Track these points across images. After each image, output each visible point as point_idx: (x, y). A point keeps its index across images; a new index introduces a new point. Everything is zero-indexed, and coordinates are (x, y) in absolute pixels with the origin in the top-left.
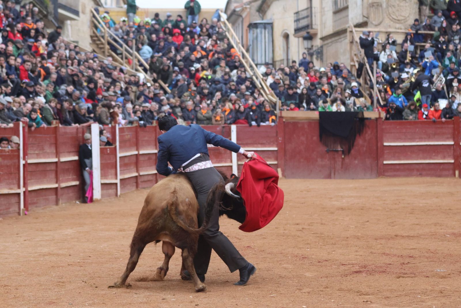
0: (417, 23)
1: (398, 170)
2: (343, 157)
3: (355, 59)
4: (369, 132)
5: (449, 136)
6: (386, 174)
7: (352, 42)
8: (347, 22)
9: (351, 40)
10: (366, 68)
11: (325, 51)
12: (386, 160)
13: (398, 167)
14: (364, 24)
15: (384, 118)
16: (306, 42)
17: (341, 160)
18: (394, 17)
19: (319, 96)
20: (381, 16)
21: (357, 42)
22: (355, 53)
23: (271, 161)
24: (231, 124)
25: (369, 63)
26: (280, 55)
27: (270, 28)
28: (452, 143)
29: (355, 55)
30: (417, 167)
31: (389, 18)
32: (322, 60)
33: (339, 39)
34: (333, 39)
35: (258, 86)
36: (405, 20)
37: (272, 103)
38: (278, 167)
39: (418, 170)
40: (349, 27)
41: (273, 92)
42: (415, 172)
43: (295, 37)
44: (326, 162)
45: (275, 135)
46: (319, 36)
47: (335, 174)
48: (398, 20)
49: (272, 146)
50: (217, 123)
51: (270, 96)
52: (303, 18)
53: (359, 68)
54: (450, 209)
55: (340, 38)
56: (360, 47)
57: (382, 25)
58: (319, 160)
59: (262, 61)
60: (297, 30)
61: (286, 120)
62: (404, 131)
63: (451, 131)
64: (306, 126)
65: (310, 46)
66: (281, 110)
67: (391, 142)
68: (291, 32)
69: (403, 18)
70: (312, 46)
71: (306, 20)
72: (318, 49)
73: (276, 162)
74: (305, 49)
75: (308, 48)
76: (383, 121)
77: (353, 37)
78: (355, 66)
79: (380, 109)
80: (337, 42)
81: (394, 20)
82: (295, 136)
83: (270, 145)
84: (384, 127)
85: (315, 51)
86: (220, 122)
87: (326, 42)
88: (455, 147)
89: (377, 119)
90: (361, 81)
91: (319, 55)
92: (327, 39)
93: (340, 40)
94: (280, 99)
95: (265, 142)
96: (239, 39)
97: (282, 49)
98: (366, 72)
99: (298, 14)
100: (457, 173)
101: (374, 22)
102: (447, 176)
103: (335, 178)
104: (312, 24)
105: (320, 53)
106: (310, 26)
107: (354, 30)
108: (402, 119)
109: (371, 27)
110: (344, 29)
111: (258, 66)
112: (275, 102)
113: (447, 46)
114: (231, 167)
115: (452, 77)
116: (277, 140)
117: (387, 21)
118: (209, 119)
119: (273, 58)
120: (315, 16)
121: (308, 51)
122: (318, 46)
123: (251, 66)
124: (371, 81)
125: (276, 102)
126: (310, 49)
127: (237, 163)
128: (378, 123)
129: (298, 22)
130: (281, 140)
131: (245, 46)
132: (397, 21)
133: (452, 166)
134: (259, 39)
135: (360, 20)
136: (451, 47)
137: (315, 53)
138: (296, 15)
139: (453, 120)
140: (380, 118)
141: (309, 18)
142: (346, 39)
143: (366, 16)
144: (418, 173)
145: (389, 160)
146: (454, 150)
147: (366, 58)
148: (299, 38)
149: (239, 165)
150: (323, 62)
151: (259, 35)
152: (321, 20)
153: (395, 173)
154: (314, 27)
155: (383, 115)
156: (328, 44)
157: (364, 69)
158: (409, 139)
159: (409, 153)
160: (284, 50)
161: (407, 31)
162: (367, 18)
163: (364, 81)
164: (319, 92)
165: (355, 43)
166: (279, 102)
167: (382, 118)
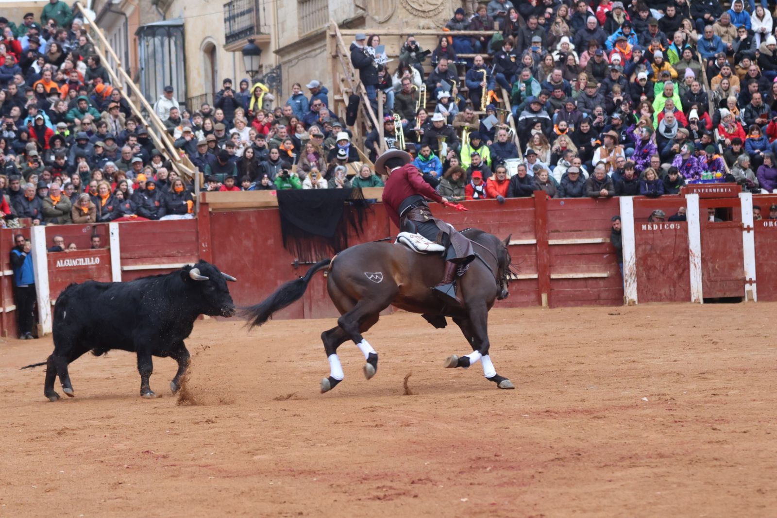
0: (459, 16)
2: (325, 275)
3: (343, 88)
4: (374, 227)
5: (527, 228)
7: (335, 57)
8: (326, 19)
9: (334, 54)
10: (365, 105)
11: (284, 76)
14: (357, 22)
16: (247, 59)
17: (321, 281)
18: (415, 6)
19: (275, 162)
20: (390, 6)
21: (345, 56)
22: (342, 76)
24: (109, 220)
25: (368, 94)
26: (199, 85)
27: (179, 34)
28: (533, 241)
29: (343, 80)
31: (405, 7)
32: (279, 92)
33: (309, 52)
34: (300, 52)
35: (159, 146)
36: (436, 11)
37: (186, 176)
40: (329, 28)
41: (186, 156)
43: (227, 50)
45: (194, 238)
46: (273, 47)
47: (310, 309)
48: (424, 12)
50: (83, 218)
51: (181, 165)
52: (242, 14)
53: (349, 104)
54: (531, 366)
55: (315, 50)
56: (351, 65)
57: (391, 22)
60: (231, 37)
61: (213, 209)
63: (530, 218)
64: (252, 220)
65: (255, 68)
66: (203, 190)
68: (219, 41)
69: (432, 8)
70: (261, 67)
71: (247, 17)
72: (272, 72)
74: (248, 72)
75: (252, 71)
77: (337, 46)
78: (342, 101)
80: (307, 57)
81: (414, 12)
82: (232, 238)
83: (185, 258)
85: (267, 75)
86: (89, 217)
87: (286, 59)
88: (538, 248)
90: (355, 129)
91: (275, 84)
92: (289, 53)
93: (313, 53)
94: (201, 170)
95: (175, 252)
96: (120, 59)
97: (202, 73)
98: (364, 112)
99: (231, 7)
100: (544, 297)
101: (376, 17)
102: (524, 305)
103: (311, 318)
104: (258, 25)
105: (275, 80)
106: (255, 29)
107: (339, 32)
109: (372, 27)
110: (319, 32)
112: (191, 175)
113: (519, 58)
115: (530, 116)
116: (198, 248)
117: (402, 15)
118: (67, 212)
119: (186, 93)
120: (264, 9)
121: (252, 77)
122: (271, 66)
123: (144, 109)
125: (194, 174)
126: (257, 72)
129: (232, 22)
130: (205, 248)
131: (132, 70)
132: (421, 14)
133: (533, 286)
134: (159, 56)
135: (351, 14)
136: (528, 58)
137: (266, 80)
138: (227, 8)
139: (534, 198)
141: (254, 14)
142: (325, 50)
143: (361, 6)
146: (536, 254)
147: (363, 87)
148: (234, 51)
150: (281, 96)
151: (159, 49)
152: (277, 17)
154: (262, 30)
156: (290, 61)
157: (361, 107)
160: (206, 76)
161: (441, 32)
162: (364, 9)
163: (361, 130)
164: (275, 154)
165: (341, 57)
166: (200, 175)
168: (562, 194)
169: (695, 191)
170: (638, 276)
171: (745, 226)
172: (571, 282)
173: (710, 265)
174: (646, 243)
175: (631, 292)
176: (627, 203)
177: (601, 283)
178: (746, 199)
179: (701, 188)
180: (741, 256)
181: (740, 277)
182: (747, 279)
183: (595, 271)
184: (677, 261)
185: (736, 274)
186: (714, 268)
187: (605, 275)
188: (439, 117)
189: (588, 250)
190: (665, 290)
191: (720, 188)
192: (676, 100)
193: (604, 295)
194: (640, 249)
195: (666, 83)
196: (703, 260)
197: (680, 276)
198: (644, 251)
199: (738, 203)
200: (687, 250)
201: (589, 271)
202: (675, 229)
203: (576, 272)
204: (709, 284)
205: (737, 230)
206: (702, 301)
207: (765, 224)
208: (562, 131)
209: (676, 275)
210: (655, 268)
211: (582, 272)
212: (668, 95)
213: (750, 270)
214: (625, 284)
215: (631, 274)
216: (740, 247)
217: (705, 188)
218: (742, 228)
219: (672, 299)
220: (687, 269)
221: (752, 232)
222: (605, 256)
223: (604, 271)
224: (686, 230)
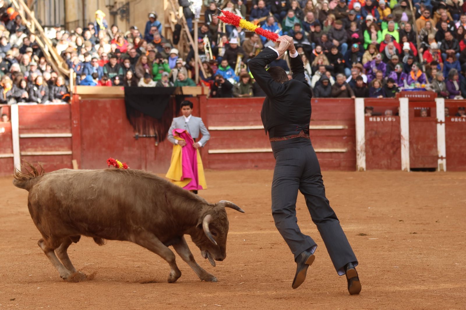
1: (227, 161)
2: (156, 145)
3: (171, 19)
6: (213, 166)
10: (185, 31)
11: (131, 9)
12: (212, 148)
13: (227, 157)
15: (208, 95)
17: (153, 149)
23: (63, 151)
25: (188, 24)
26: (73, 14)
29: (171, 14)
30: (252, 157)
32: (128, 20)
35: (46, 55)
38: (72, 159)
39: (253, 161)
42: (249, 164)
44: (135, 151)
45: (68, 117)
49: (65, 132)
51: (61, 68)
53: (175, 31)
58: (126, 148)
59: (50, 22)
61: (82, 98)
62: (234, 111)
64: (108, 106)
65: (112, 3)
66: (76, 85)
67: (218, 126)
70: (116, 3)
72: (123, 7)
73: (70, 152)
74: (107, 6)
75: (110, 6)
76: (207, 99)
78: (170, 28)
79: (203, 83)
82: (94, 118)
83: (62, 130)
84: (208, 106)
85: (119, 9)
89: (198, 96)
91: (124, 15)
95: (55, 126)
97: (76, 6)
98: (185, 36)
105: (126, 12)
108: (231, 97)
111: (46, 29)
112: (67, 75)
113: (288, 3)
114: (12, 158)
116: (71, 124)
119: (65, 19)
121: (110, 9)
122: (122, 3)
123: (37, 29)
124: (191, 47)
125: (69, 74)
126: (113, 7)
127: (20, 154)
128: (201, 102)
130: (76, 124)
131: (28, 2)
136: (295, 3)
137: (119, 12)
140: (203, 95)
144: (253, 165)
145: (216, 148)
147: (184, 19)
149: (22, 156)
150: (129, 23)
153: (224, 165)
155: (207, 91)
157: (182, 32)
158: (241, 122)
159: (241, 140)
160: (79, 8)
163: (183, 48)
166: (73, 75)
167: (206, 95)
168: (317, 95)
169: (406, 96)
170: (366, 152)
171: (439, 121)
172: (321, 154)
173: (415, 146)
174: (372, 130)
175: (361, 162)
176: (360, 103)
177: (342, 156)
178: (440, 103)
179: (410, 94)
180: (435, 141)
181: (435, 155)
182: (440, 156)
183: (337, 148)
184: (393, 143)
185: (432, 153)
186: (417, 148)
187: (344, 150)
188: (234, 41)
189: (333, 134)
190: (384, 162)
191: (422, 94)
192: (396, 34)
193: (343, 164)
194: (368, 134)
195: (389, 23)
196: (411, 143)
197: (394, 153)
198: (371, 135)
199: (434, 105)
200: (399, 136)
201: (333, 147)
202: (392, 121)
203: (325, 147)
204: (414, 158)
205: (434, 123)
206: (409, 170)
207: (452, 120)
208: (318, 53)
209: (391, 152)
210: (378, 147)
211: (329, 148)
212: (391, 30)
213: (442, 149)
214: (357, 157)
215: (361, 151)
216: (435, 134)
217: (412, 94)
218: (436, 122)
219: (389, 168)
220: (399, 148)
221: (443, 125)
222: (344, 138)
223: (344, 147)
224: (398, 122)
